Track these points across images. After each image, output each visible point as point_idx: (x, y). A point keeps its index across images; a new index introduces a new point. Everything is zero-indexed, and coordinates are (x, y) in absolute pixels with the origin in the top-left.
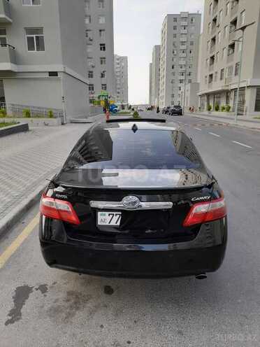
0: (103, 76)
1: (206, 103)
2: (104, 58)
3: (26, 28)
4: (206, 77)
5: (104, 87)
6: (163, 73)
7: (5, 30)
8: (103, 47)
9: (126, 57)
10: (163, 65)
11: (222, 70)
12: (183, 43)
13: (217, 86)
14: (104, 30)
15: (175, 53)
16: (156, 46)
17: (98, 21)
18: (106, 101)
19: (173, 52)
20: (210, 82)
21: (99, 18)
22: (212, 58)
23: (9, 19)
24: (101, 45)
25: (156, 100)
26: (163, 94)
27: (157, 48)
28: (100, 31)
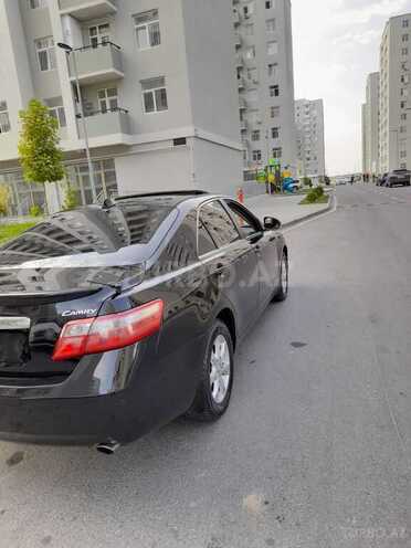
0: (275, 134)
2: (278, 107)
3: (142, 82)
5: (277, 152)
6: (385, 117)
7: (116, 89)
8: (275, 90)
9: (321, 101)
10: (385, 103)
14: (275, 64)
15: (406, 80)
16: (371, 75)
17: (267, 51)
18: (278, 174)
19: (403, 80)
21: (268, 47)
23: (119, 73)
24: (272, 87)
25: (374, 164)
26: (385, 153)
27: (374, 77)
28: (270, 66)
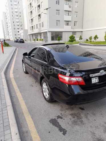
1: (32, 38)
4: (30, 27)
6: (9, 25)
10: (9, 21)
11: (37, 25)
12: (16, 12)
13: (36, 31)
15: (14, 16)
20: (32, 29)
22: (32, 19)
25: (8, 36)
26: (11, 34)
